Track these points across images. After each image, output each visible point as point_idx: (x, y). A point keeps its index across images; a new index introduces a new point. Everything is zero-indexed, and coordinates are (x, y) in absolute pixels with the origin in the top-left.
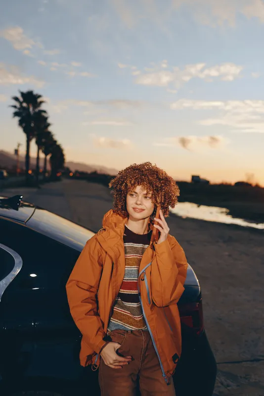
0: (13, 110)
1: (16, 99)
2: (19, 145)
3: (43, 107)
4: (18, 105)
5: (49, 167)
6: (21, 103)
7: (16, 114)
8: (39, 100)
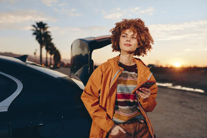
0: (33, 32)
1: (34, 26)
2: (36, 50)
3: (48, 30)
4: (35, 29)
5: (53, 62)
6: (36, 28)
7: (34, 34)
8: (46, 26)
